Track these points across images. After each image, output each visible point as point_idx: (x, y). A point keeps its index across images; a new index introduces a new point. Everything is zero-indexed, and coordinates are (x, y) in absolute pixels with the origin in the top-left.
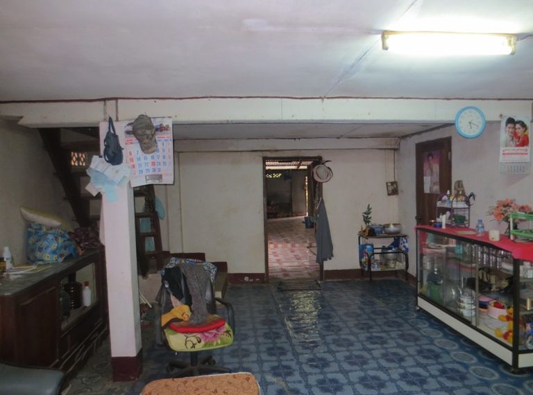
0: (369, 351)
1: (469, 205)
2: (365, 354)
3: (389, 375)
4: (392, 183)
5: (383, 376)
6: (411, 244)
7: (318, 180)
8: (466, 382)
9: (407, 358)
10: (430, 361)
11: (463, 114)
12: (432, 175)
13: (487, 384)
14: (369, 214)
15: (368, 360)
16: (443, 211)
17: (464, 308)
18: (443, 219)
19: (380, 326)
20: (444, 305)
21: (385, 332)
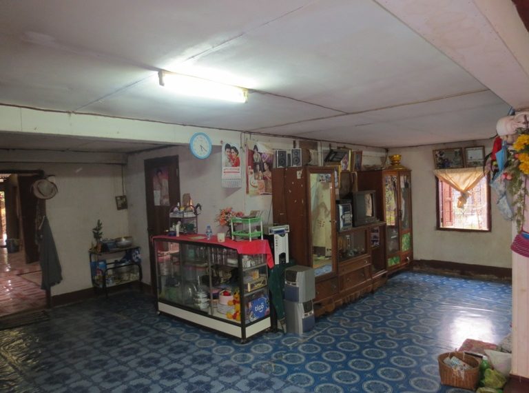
0: (125, 364)
1: (197, 215)
2: (122, 368)
3: (150, 379)
4: (122, 198)
5: (145, 381)
6: (144, 255)
7: (41, 197)
8: (213, 362)
9: (162, 359)
10: (182, 355)
11: (195, 139)
12: (161, 189)
13: (228, 358)
14: (99, 229)
15: (127, 371)
16: (176, 220)
17: (200, 302)
18: (177, 228)
19: (128, 338)
20: (183, 304)
21: (135, 342)
